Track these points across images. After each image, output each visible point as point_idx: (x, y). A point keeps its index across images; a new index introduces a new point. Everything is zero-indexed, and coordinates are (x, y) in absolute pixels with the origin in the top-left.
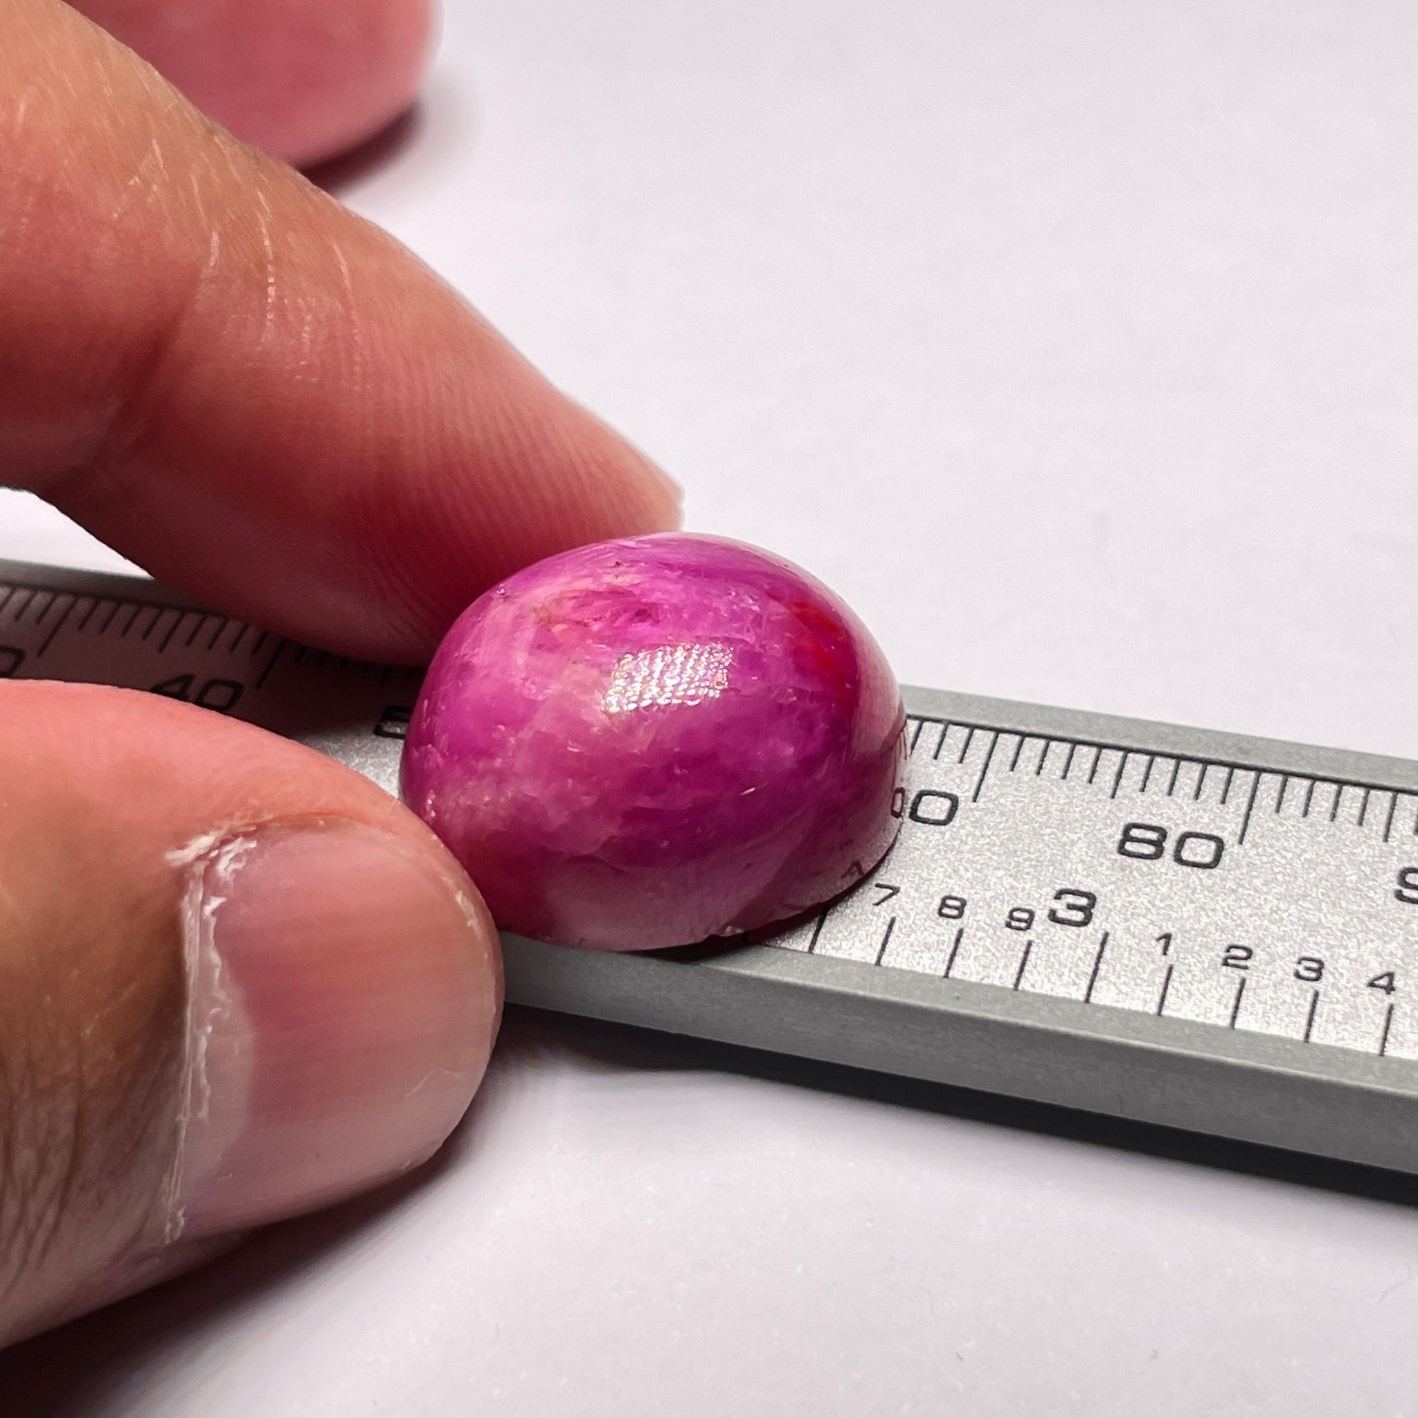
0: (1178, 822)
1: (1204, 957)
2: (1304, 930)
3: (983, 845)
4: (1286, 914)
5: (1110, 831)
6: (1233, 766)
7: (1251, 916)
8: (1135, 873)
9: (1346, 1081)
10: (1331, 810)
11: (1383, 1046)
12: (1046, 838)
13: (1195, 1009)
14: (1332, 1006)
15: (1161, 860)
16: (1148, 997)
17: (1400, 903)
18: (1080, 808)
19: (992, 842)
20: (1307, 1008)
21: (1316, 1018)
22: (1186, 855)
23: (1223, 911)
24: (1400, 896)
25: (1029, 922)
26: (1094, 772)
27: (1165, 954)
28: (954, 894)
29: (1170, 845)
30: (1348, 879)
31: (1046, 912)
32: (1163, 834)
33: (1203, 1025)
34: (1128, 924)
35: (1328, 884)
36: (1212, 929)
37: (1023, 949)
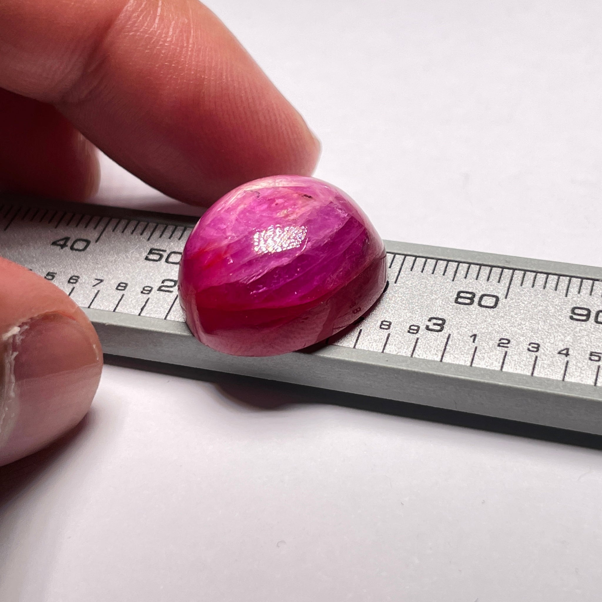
0: (480, 290)
1: (490, 343)
2: (532, 332)
3: (399, 300)
4: (524, 326)
5: (451, 294)
6: (503, 268)
7: (510, 327)
8: (462, 310)
9: (548, 391)
10: (543, 285)
11: (564, 377)
12: (425, 297)
13: (486, 364)
14: (543, 362)
15: (473, 305)
16: (466, 359)
17: (572, 321)
18: (439, 285)
19: (402, 299)
20: (533, 363)
21: (536, 366)
22: (483, 303)
23: (498, 325)
24: (572, 318)
25: (417, 331)
26: (445, 271)
27: (474, 342)
28: (386, 320)
29: (476, 300)
30: (550, 312)
31: (425, 326)
32: (474, 295)
33: (489, 370)
34: (459, 330)
35: (542, 314)
36: (494, 332)
37: (415, 341)
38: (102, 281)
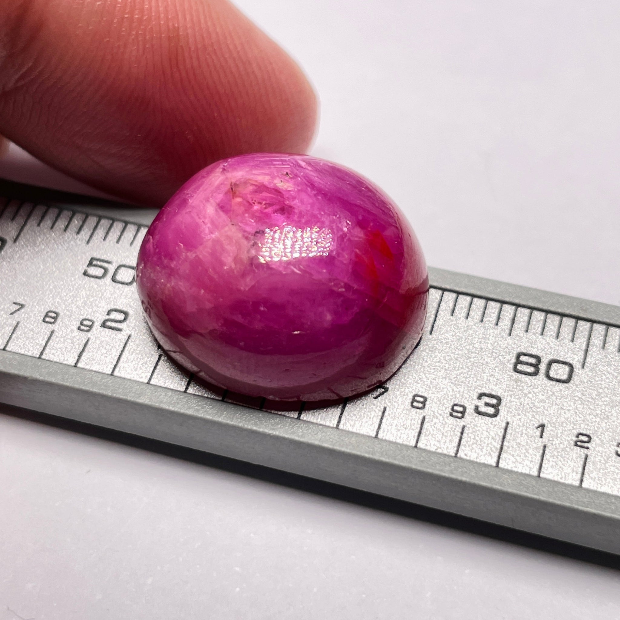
0: (547, 352)
1: (564, 440)
3: (436, 363)
4: (610, 414)
5: (508, 357)
6: (577, 318)
7: (590, 415)
8: (524, 384)
12: (472, 359)
13: (559, 473)
15: (538, 376)
16: (532, 464)
18: (491, 341)
22: (552, 374)
23: (574, 411)
25: (463, 413)
26: (499, 318)
27: (541, 437)
28: (420, 394)
29: (543, 367)
31: (473, 407)
32: (539, 360)
33: (565, 484)
34: (520, 417)
36: (569, 422)
37: (460, 430)
38: (22, 306)
